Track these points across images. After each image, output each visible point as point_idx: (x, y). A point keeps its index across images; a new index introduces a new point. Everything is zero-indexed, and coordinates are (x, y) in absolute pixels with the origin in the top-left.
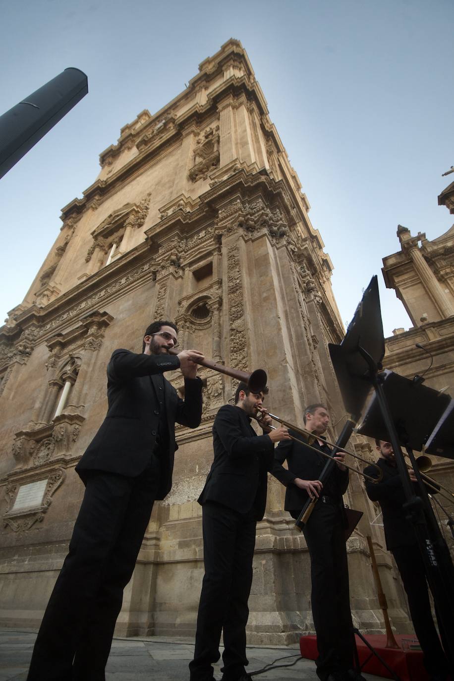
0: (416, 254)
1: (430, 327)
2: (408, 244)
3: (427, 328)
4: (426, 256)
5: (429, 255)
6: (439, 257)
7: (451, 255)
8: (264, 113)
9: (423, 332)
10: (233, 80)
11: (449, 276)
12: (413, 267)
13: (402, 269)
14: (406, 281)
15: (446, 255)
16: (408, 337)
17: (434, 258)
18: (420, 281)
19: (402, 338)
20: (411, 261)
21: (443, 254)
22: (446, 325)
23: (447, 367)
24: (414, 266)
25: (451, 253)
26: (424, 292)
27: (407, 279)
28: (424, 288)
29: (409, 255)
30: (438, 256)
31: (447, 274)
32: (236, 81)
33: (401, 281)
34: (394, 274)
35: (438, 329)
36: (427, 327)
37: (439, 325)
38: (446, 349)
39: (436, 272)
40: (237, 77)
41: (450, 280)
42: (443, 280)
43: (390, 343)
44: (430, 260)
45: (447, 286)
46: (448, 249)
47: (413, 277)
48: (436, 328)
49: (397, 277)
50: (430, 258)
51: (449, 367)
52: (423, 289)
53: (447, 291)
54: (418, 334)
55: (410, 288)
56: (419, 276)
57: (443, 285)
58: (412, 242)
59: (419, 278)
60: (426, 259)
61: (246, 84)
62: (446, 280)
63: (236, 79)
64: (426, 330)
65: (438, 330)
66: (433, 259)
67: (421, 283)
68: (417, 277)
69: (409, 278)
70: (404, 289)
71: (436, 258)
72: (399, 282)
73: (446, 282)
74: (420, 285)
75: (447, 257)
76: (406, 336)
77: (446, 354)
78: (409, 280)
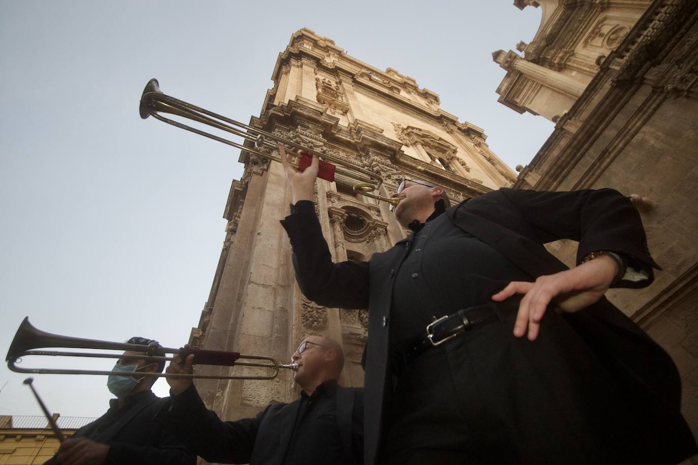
0: (520, 65)
1: (566, 121)
2: (507, 62)
3: (563, 125)
4: (532, 58)
5: (534, 56)
6: (546, 50)
7: (557, 39)
8: (320, 59)
9: (563, 132)
10: (281, 55)
11: (565, 59)
12: (526, 78)
13: (517, 87)
14: (527, 95)
15: (551, 44)
16: (550, 148)
17: (540, 55)
18: (541, 85)
19: (546, 153)
20: (521, 74)
21: (547, 45)
22: (581, 107)
23: (610, 150)
24: (526, 76)
25: (555, 38)
26: (551, 92)
27: (527, 93)
28: (548, 88)
29: (515, 70)
30: (543, 50)
31: (562, 58)
32: (284, 55)
33: (523, 98)
34: (514, 97)
35: (576, 116)
36: (562, 123)
37: (575, 112)
38: (598, 131)
39: (551, 66)
40: (283, 52)
41: (570, 61)
42: (563, 66)
43: (536, 167)
44: (538, 58)
45: (571, 69)
46: (548, 37)
47: (531, 86)
48: (573, 118)
49: (518, 97)
50: (537, 58)
51: (612, 148)
52: (548, 90)
53: (574, 73)
54: (559, 137)
55: (535, 98)
56: (536, 80)
57: (567, 72)
58: (510, 57)
59: (537, 83)
60: (534, 61)
61: (293, 51)
62: (565, 65)
63: (283, 54)
64: (564, 127)
65: (577, 118)
66: (541, 57)
67: (542, 86)
68: (535, 83)
69: (529, 90)
70: (530, 103)
71: (543, 54)
72: (521, 101)
73: (567, 66)
74: (543, 88)
75: (553, 44)
76: (548, 148)
77: (601, 137)
78: (530, 92)
